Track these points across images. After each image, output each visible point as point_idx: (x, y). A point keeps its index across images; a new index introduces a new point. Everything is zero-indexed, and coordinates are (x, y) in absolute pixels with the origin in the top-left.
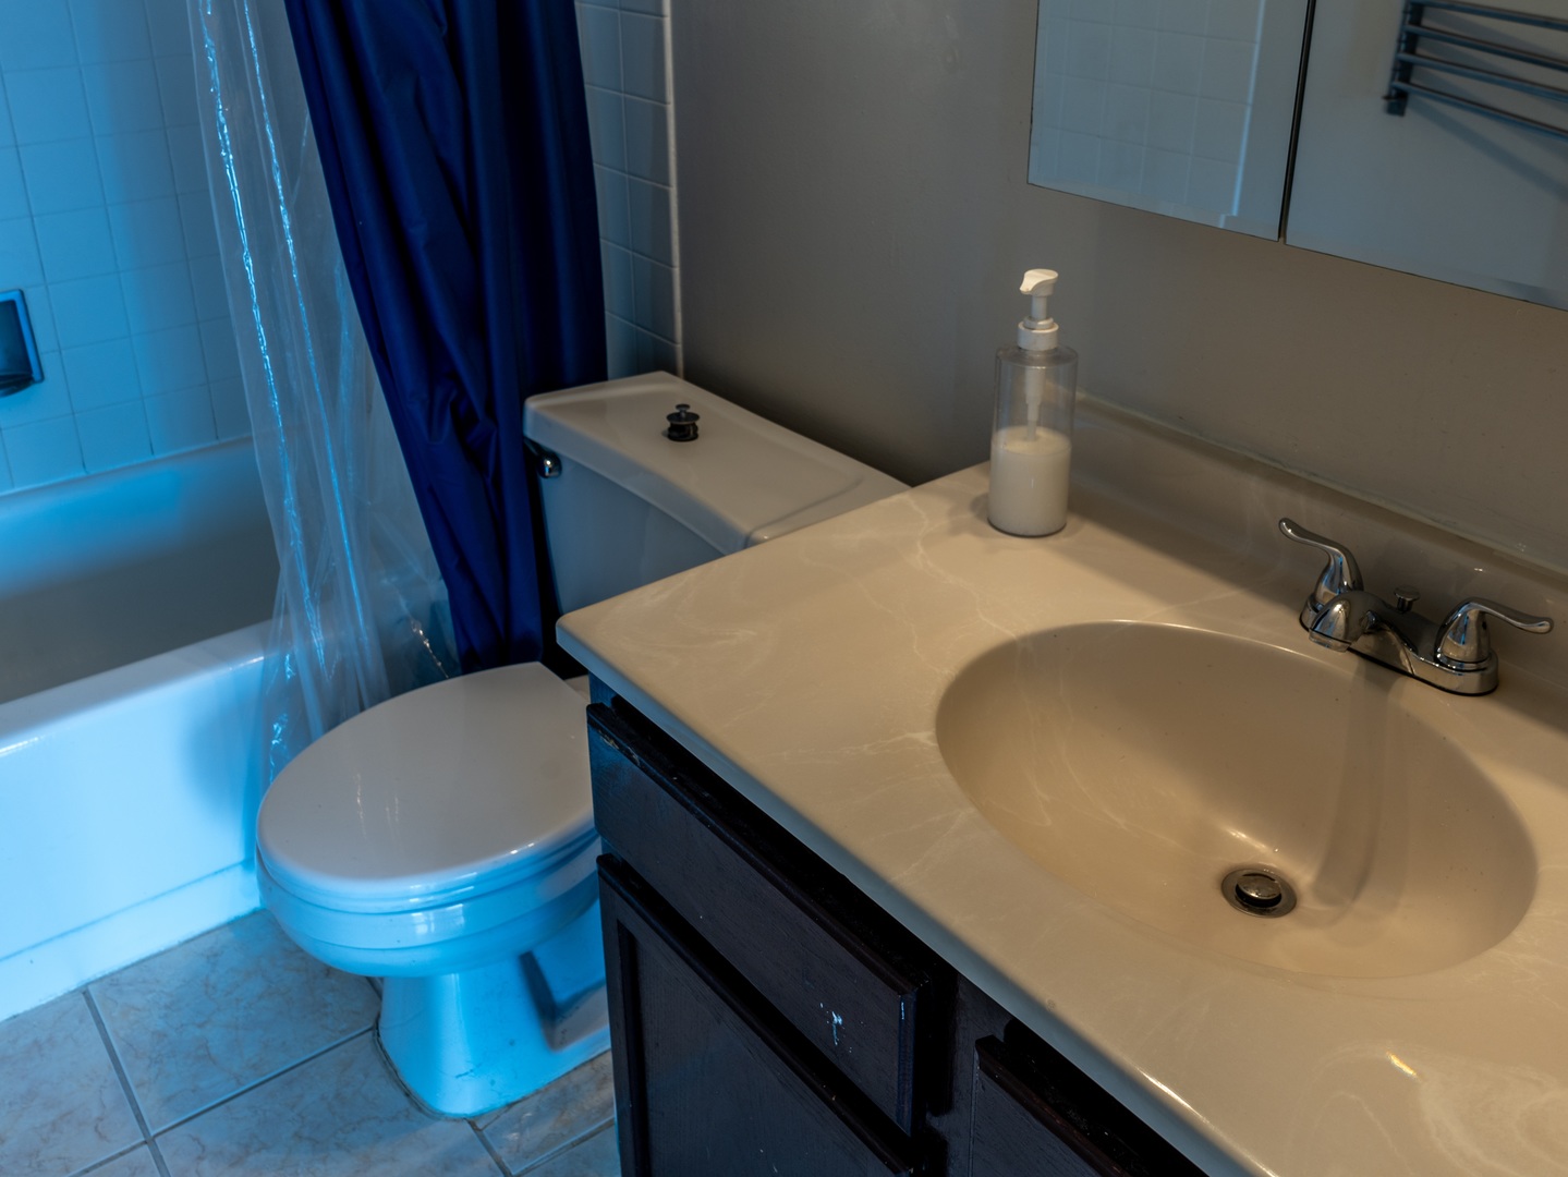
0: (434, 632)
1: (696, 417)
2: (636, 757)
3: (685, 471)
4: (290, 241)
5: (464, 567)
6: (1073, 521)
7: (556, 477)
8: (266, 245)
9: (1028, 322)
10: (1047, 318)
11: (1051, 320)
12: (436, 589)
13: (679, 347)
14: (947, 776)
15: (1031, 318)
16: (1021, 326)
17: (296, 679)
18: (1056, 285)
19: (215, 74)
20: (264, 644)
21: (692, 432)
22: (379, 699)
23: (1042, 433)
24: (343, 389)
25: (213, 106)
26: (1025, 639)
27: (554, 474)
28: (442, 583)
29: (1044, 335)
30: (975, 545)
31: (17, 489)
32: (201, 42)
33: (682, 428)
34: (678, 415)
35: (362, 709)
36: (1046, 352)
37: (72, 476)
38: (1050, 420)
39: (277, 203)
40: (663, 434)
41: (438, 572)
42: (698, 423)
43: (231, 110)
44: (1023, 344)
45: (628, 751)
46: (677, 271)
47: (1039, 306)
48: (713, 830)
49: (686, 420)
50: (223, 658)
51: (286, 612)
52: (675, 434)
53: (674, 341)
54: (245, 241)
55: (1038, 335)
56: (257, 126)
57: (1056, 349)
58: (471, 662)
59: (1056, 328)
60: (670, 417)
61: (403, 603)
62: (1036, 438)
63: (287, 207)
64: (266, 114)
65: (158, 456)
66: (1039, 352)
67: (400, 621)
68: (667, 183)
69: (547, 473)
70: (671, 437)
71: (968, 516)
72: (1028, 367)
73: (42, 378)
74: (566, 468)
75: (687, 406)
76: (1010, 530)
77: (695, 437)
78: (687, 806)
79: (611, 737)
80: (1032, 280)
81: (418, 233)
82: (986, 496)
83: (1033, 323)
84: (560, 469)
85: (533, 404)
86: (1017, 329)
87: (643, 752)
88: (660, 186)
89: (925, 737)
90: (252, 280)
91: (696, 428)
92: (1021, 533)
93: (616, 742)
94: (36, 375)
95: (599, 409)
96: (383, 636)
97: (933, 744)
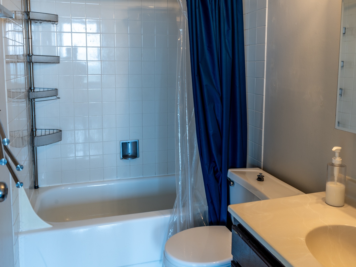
0: (204, 217)
1: (264, 176)
2: (241, 236)
3: (260, 187)
4: (187, 132)
5: (212, 202)
6: (346, 205)
7: (233, 186)
8: (183, 132)
9: (334, 157)
10: (339, 157)
11: (340, 158)
12: (206, 208)
13: (262, 163)
14: (306, 247)
15: (335, 157)
16: (333, 158)
17: (176, 221)
18: (341, 150)
19: (179, 101)
20: (171, 213)
21: (262, 179)
22: (191, 227)
23: (338, 184)
24: (193, 162)
25: (178, 106)
26: (330, 226)
27: (232, 185)
28: (208, 206)
29: (338, 160)
30: (322, 207)
31: (131, 178)
32: (177, 95)
33: (260, 179)
34: (260, 175)
35: (188, 229)
36: (339, 164)
37: (140, 177)
38: (340, 181)
39: (186, 124)
40: (256, 179)
41: (207, 204)
42: (264, 178)
43: (181, 107)
44: (333, 162)
45: (239, 234)
46: (263, 147)
47: (337, 154)
48: (255, 252)
49: (261, 176)
50: (163, 214)
51: (176, 208)
52: (259, 179)
53: (261, 162)
54: (179, 131)
55: (337, 160)
56: (185, 110)
57: (341, 164)
58: (211, 224)
59: (341, 159)
60: (258, 176)
61: (199, 210)
62: (337, 184)
63: (188, 126)
64: (186, 109)
65: (156, 176)
66: (337, 164)
67: (198, 214)
68: (262, 129)
69: (231, 185)
70: (258, 180)
71: (321, 200)
72: (335, 167)
73: (139, 157)
74: (235, 184)
75: (262, 174)
76: (330, 204)
77: (263, 181)
78: (250, 247)
79: (236, 231)
80: (334, 149)
81: (211, 132)
82: (325, 197)
83: (336, 158)
84: (234, 185)
85: (230, 170)
86: (332, 159)
87: (242, 235)
88: (261, 129)
89: (303, 239)
90: (180, 138)
91: (263, 179)
92: (333, 205)
93: (237, 232)
94: (138, 156)
95: (244, 173)
96: (194, 216)
97: (305, 241)
